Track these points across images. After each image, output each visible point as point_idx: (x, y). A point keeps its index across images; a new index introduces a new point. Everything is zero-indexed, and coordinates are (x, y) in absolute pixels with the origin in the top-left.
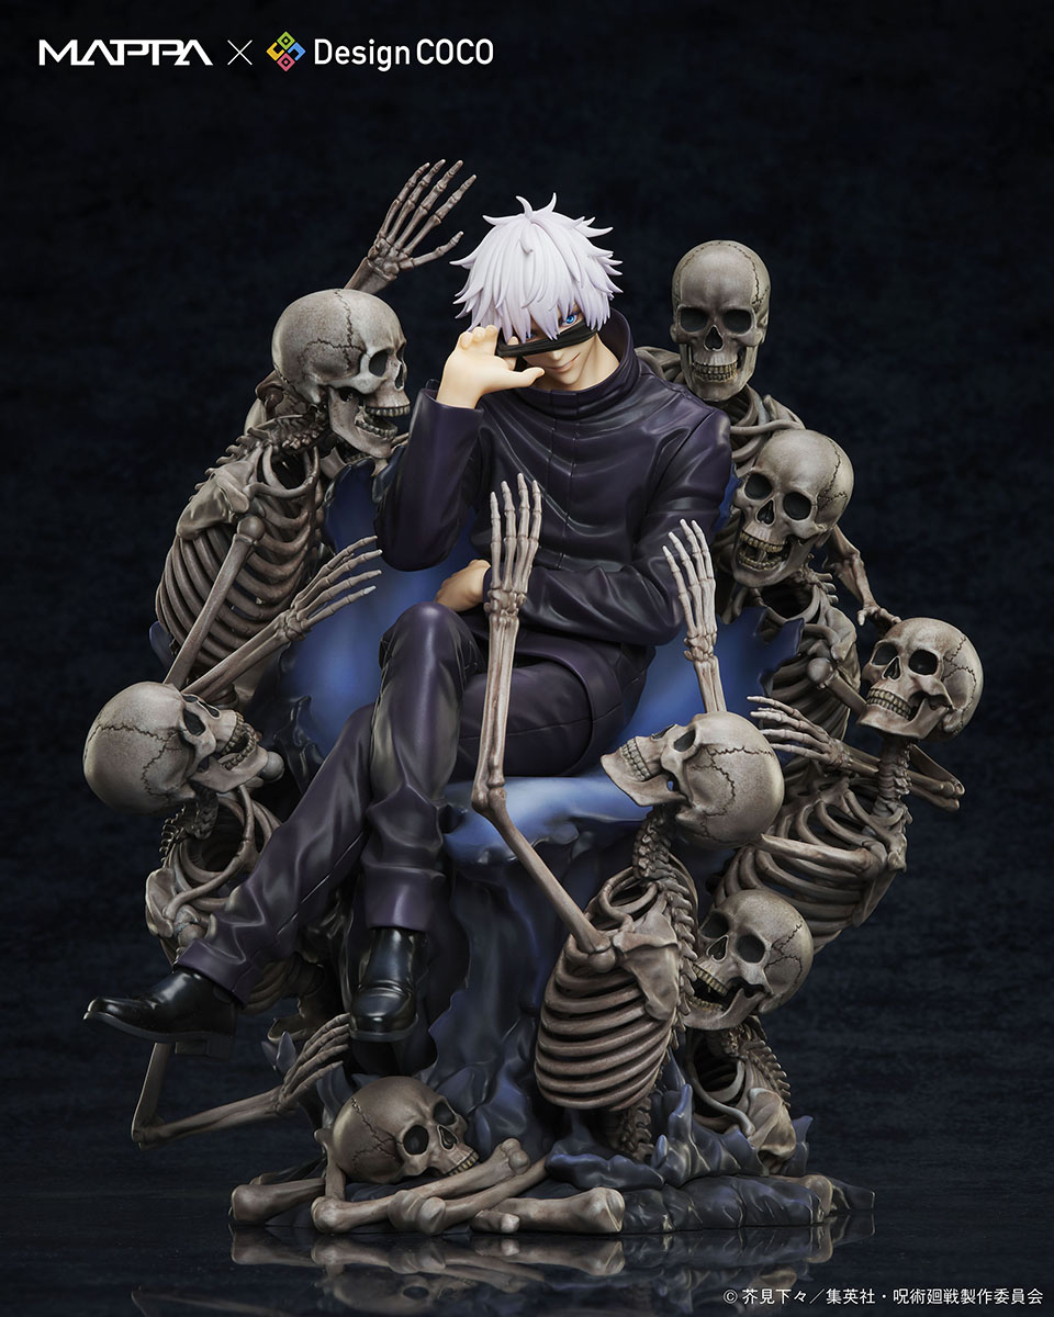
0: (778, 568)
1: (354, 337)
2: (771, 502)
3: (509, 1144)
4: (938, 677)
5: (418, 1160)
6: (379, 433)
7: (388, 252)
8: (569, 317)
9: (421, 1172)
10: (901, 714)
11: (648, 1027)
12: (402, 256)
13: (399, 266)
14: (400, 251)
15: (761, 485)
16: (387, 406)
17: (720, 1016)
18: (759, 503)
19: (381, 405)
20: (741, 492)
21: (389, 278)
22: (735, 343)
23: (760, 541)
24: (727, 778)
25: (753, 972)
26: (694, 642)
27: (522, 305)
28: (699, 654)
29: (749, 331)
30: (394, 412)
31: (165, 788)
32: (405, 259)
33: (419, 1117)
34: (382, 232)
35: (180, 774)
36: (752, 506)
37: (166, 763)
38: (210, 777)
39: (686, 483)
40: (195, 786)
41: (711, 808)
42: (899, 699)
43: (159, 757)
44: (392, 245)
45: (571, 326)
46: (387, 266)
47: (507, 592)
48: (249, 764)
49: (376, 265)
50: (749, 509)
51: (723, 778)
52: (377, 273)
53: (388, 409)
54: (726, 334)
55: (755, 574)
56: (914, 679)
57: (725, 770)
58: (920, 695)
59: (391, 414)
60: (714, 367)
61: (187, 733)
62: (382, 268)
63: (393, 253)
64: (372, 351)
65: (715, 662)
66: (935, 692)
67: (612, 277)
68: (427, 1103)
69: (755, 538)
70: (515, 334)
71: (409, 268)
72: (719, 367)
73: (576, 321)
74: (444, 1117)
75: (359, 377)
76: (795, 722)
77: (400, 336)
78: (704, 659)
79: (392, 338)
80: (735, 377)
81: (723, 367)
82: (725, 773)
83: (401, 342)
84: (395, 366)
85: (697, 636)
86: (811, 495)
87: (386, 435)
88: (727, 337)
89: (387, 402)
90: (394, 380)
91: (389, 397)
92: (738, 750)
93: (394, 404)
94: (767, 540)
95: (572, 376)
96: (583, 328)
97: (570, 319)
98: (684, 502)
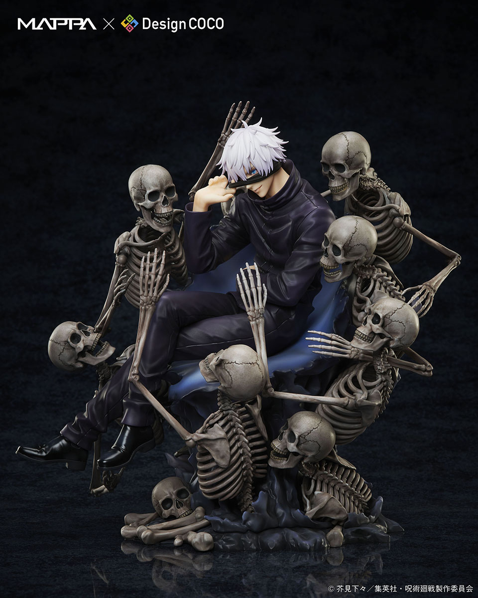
1: (142, 186)
2: (327, 248)
3: (199, 509)
4: (379, 326)
5: (166, 513)
6: (160, 223)
9: (167, 517)
10: (365, 341)
11: (220, 470)
17: (284, 462)
19: (157, 212)
22: (341, 177)
25: (292, 447)
26: (248, 313)
28: (250, 318)
29: (345, 172)
31: (69, 363)
33: (169, 495)
34: (223, 132)
35: (74, 358)
37: (67, 354)
38: (86, 360)
40: (82, 362)
41: (226, 385)
42: (364, 334)
43: (63, 352)
48: (104, 354)
51: (228, 374)
54: (335, 172)
55: (329, 277)
56: (371, 325)
57: (228, 370)
58: (372, 333)
60: (332, 187)
61: (71, 343)
64: (148, 192)
66: (378, 332)
68: (174, 489)
72: (334, 187)
74: (184, 495)
75: (145, 202)
76: (329, 342)
77: (166, 184)
78: (253, 320)
79: (159, 186)
80: (346, 191)
81: (336, 187)
82: (228, 372)
83: (165, 187)
84: (162, 197)
85: (249, 311)
86: (340, 246)
87: (163, 224)
88: (337, 175)
89: (160, 211)
90: (162, 202)
91: (161, 209)
92: (233, 363)
93: (162, 212)
94: (326, 264)
95: (262, 194)
96: (258, 175)
97: (254, 172)
98: (304, 247)
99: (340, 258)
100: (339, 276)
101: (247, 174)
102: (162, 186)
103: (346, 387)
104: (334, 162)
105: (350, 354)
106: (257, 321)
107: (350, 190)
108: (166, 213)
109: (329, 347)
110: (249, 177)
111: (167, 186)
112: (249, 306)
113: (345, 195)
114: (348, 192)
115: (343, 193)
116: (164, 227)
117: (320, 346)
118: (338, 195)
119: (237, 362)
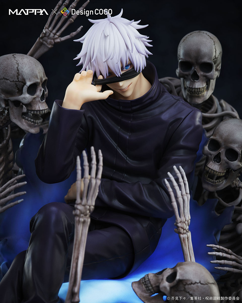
0: (223, 183)
1: (20, 77)
2: (220, 153)
6: (33, 122)
7: (50, 35)
8: (127, 66)
12: (56, 36)
13: (54, 41)
14: (55, 34)
15: (215, 145)
16: (37, 109)
18: (214, 153)
19: (33, 109)
20: (206, 148)
21: (50, 46)
22: (205, 78)
23: (214, 171)
27: (104, 61)
28: (182, 231)
29: (212, 72)
30: (40, 112)
32: (57, 38)
34: (47, 26)
36: (211, 154)
39: (181, 143)
44: (51, 32)
45: (127, 70)
46: (49, 41)
47: (84, 205)
49: (43, 41)
50: (210, 156)
52: (44, 44)
53: (37, 111)
54: (200, 73)
55: (212, 186)
59: (38, 113)
60: (195, 88)
62: (46, 42)
63: (52, 35)
64: (28, 83)
65: (189, 234)
67: (148, 48)
69: (212, 170)
70: (101, 74)
71: (58, 42)
72: (197, 89)
73: (129, 68)
75: (23, 96)
77: (44, 76)
78: (184, 234)
80: (205, 93)
81: (200, 88)
83: (43, 79)
84: (41, 90)
85: (181, 222)
86: (239, 150)
87: (36, 123)
88: (201, 75)
89: (37, 107)
90: (40, 97)
91: (38, 105)
92: (197, 283)
93: (40, 108)
94: (218, 171)
95: (129, 94)
96: (133, 71)
97: (127, 67)
98: (181, 152)
99: (235, 164)
102: (41, 78)
107: (209, 92)
110: (123, 72)
111: (45, 78)
112: (180, 216)
113: (204, 98)
115: (203, 96)
116: (35, 127)
119: (202, 282)
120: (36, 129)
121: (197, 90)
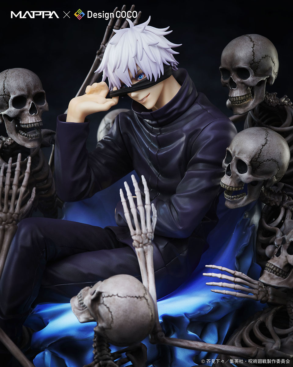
0: (243, 199)
1: (6, 90)
2: (230, 165)
10: (279, 276)
19: (23, 122)
22: (243, 85)
24: (109, 310)
26: (133, 238)
28: (136, 244)
29: (249, 79)
36: (225, 167)
39: (198, 156)
41: (105, 325)
45: (141, 80)
49: (100, 57)
51: (107, 310)
53: (26, 124)
54: (237, 80)
56: (286, 257)
57: (108, 305)
59: (27, 127)
60: (233, 97)
64: (13, 96)
65: (150, 248)
72: (235, 97)
73: (143, 77)
75: (9, 110)
76: (232, 279)
77: (34, 89)
78: (139, 247)
79: (26, 90)
80: (249, 103)
81: (238, 97)
82: (108, 308)
83: (33, 92)
84: (30, 103)
85: (135, 235)
86: (247, 161)
87: (29, 137)
88: (239, 82)
89: (26, 121)
90: (29, 110)
91: (27, 118)
92: (115, 296)
93: (29, 122)
94: (229, 185)
95: (149, 105)
96: (146, 80)
97: (141, 77)
98: (201, 166)
99: (245, 176)
100: (244, 200)
101: (132, 79)
102: (29, 91)
103: (252, 335)
104: (237, 66)
105: (257, 295)
106: (145, 247)
107: (255, 102)
108: (34, 123)
109: (232, 285)
110: (135, 83)
111: (36, 91)
112: (135, 229)
113: (248, 107)
114: (252, 103)
115: (246, 105)
116: (30, 141)
117: (220, 284)
118: (240, 107)
119: (119, 295)
120: (31, 143)
121: (235, 99)
